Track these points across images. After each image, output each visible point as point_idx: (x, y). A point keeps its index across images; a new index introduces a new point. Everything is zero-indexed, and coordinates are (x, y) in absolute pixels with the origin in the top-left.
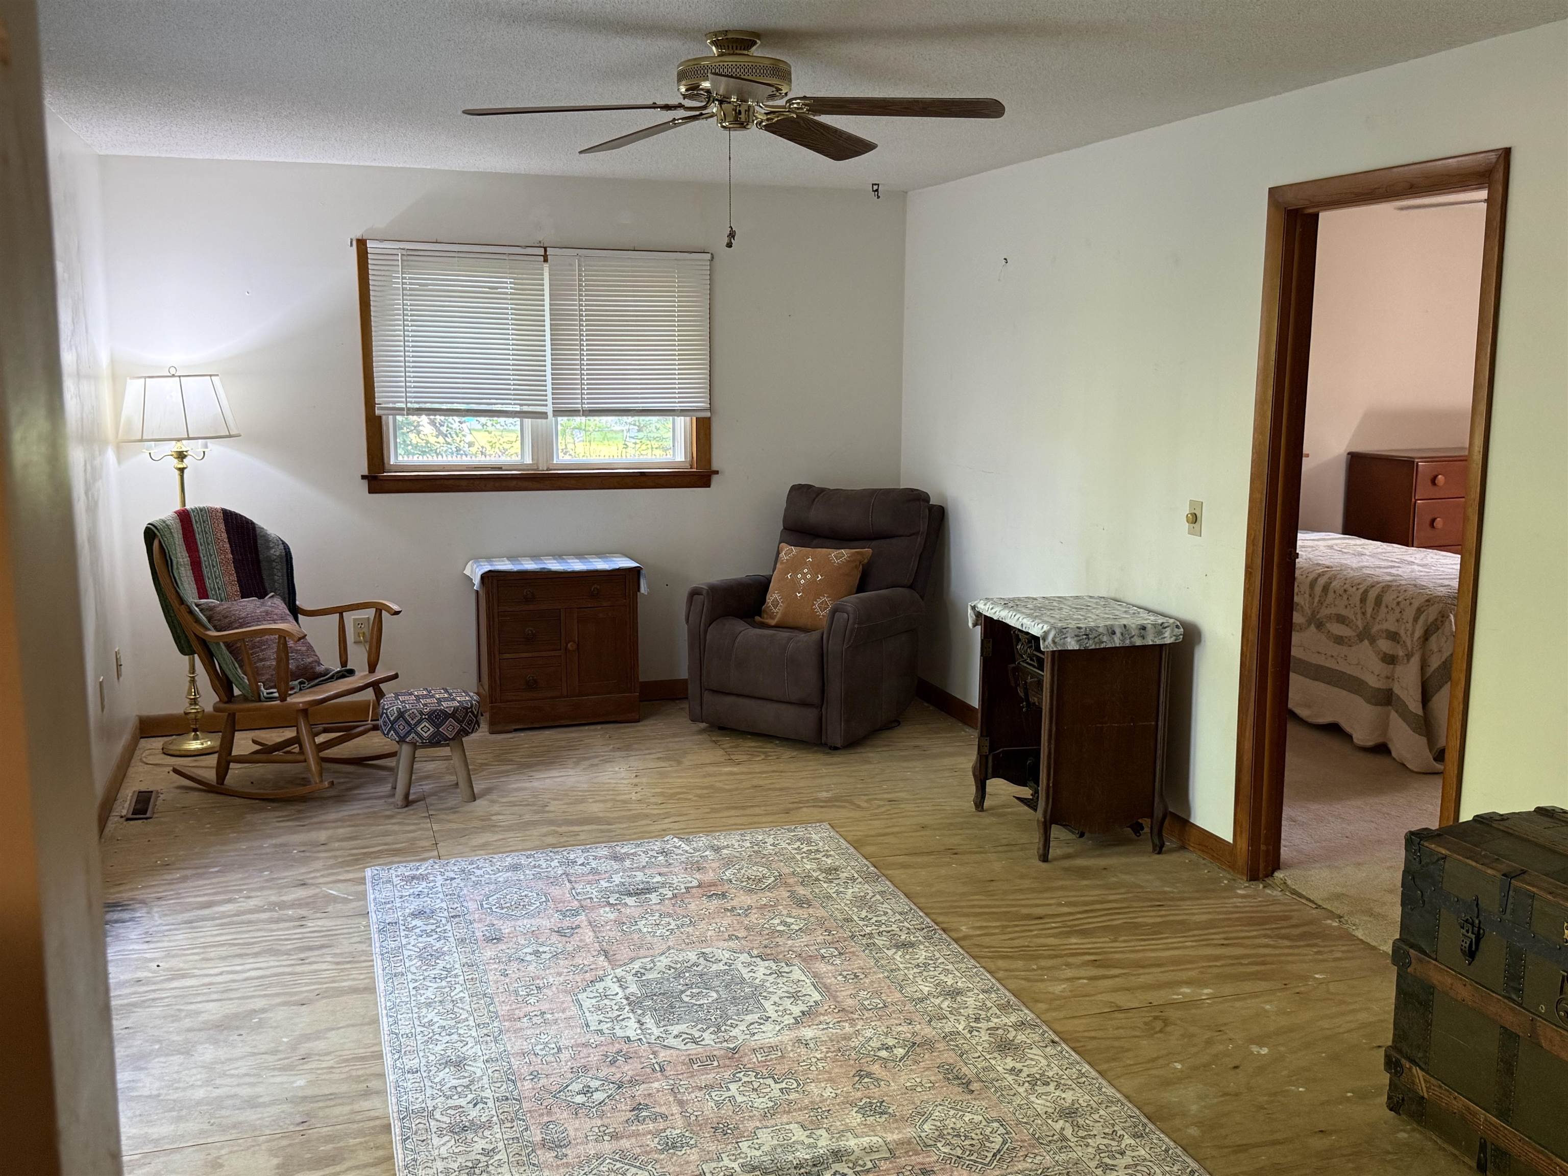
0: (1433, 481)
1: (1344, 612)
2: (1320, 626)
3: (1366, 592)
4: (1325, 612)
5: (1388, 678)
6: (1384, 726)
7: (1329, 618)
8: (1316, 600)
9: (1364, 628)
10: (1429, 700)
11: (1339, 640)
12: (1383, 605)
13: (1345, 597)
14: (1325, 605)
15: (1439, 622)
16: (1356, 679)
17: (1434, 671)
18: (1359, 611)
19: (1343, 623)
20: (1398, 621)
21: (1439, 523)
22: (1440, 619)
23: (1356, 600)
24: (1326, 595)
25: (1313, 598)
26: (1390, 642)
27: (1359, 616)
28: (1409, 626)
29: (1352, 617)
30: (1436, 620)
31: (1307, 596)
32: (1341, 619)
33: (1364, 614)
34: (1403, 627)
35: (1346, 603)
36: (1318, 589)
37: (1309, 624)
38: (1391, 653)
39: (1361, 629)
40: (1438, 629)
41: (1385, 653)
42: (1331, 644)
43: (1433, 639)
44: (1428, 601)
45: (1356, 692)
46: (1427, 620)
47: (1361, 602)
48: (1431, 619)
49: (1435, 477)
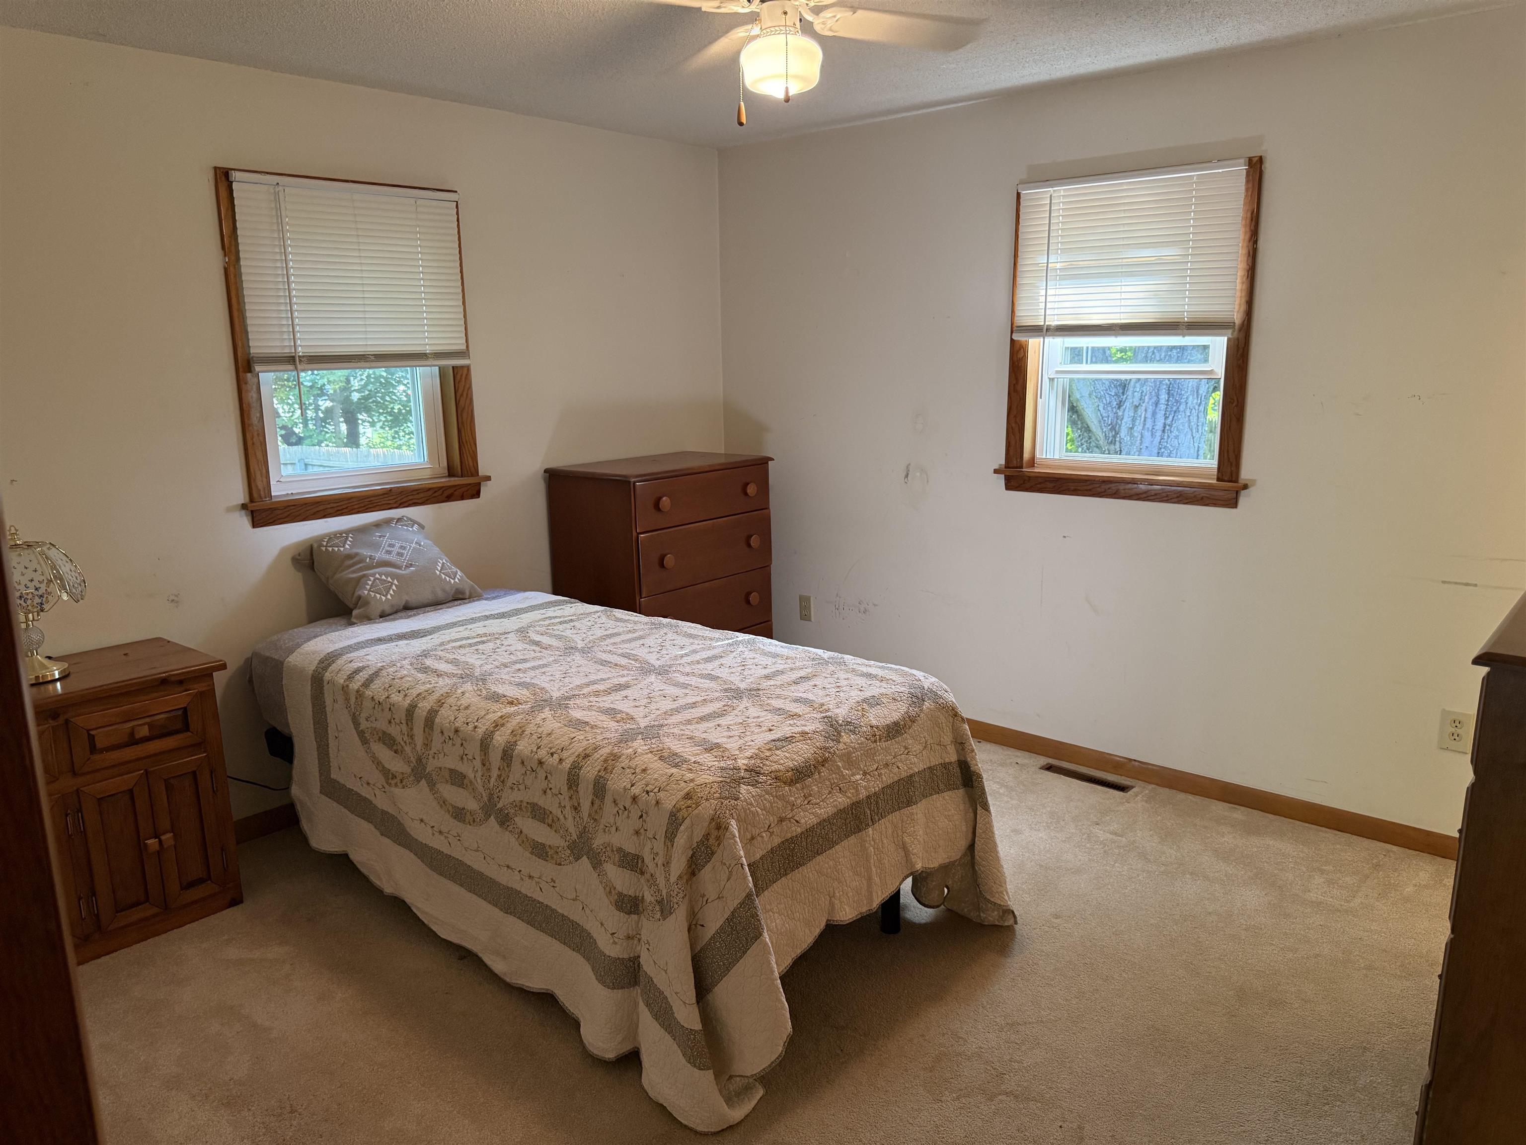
0: (657, 506)
1: (541, 801)
2: (504, 820)
3: (576, 767)
4: (508, 798)
5: (629, 937)
6: (632, 1028)
7: (519, 806)
8: (495, 773)
9: (580, 836)
10: (708, 990)
11: (540, 851)
12: (608, 800)
13: (542, 774)
14: (509, 783)
15: (712, 841)
16: (575, 925)
17: (713, 937)
18: (568, 804)
19: (543, 821)
20: (637, 833)
21: (669, 560)
22: (715, 833)
23: (559, 782)
24: (509, 766)
25: (489, 770)
26: (627, 873)
27: (568, 811)
28: (659, 846)
29: (556, 811)
30: (707, 836)
31: (478, 763)
32: (539, 813)
33: (576, 808)
34: (649, 845)
35: (544, 784)
36: (495, 758)
37: (488, 816)
38: (631, 893)
39: (575, 837)
40: (713, 853)
41: (620, 894)
42: (527, 854)
43: (706, 873)
44: (688, 796)
45: (577, 949)
46: (690, 837)
47: (570, 788)
48: (698, 836)
49: (659, 499)
